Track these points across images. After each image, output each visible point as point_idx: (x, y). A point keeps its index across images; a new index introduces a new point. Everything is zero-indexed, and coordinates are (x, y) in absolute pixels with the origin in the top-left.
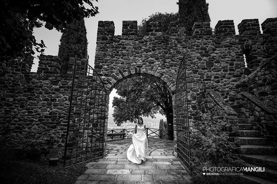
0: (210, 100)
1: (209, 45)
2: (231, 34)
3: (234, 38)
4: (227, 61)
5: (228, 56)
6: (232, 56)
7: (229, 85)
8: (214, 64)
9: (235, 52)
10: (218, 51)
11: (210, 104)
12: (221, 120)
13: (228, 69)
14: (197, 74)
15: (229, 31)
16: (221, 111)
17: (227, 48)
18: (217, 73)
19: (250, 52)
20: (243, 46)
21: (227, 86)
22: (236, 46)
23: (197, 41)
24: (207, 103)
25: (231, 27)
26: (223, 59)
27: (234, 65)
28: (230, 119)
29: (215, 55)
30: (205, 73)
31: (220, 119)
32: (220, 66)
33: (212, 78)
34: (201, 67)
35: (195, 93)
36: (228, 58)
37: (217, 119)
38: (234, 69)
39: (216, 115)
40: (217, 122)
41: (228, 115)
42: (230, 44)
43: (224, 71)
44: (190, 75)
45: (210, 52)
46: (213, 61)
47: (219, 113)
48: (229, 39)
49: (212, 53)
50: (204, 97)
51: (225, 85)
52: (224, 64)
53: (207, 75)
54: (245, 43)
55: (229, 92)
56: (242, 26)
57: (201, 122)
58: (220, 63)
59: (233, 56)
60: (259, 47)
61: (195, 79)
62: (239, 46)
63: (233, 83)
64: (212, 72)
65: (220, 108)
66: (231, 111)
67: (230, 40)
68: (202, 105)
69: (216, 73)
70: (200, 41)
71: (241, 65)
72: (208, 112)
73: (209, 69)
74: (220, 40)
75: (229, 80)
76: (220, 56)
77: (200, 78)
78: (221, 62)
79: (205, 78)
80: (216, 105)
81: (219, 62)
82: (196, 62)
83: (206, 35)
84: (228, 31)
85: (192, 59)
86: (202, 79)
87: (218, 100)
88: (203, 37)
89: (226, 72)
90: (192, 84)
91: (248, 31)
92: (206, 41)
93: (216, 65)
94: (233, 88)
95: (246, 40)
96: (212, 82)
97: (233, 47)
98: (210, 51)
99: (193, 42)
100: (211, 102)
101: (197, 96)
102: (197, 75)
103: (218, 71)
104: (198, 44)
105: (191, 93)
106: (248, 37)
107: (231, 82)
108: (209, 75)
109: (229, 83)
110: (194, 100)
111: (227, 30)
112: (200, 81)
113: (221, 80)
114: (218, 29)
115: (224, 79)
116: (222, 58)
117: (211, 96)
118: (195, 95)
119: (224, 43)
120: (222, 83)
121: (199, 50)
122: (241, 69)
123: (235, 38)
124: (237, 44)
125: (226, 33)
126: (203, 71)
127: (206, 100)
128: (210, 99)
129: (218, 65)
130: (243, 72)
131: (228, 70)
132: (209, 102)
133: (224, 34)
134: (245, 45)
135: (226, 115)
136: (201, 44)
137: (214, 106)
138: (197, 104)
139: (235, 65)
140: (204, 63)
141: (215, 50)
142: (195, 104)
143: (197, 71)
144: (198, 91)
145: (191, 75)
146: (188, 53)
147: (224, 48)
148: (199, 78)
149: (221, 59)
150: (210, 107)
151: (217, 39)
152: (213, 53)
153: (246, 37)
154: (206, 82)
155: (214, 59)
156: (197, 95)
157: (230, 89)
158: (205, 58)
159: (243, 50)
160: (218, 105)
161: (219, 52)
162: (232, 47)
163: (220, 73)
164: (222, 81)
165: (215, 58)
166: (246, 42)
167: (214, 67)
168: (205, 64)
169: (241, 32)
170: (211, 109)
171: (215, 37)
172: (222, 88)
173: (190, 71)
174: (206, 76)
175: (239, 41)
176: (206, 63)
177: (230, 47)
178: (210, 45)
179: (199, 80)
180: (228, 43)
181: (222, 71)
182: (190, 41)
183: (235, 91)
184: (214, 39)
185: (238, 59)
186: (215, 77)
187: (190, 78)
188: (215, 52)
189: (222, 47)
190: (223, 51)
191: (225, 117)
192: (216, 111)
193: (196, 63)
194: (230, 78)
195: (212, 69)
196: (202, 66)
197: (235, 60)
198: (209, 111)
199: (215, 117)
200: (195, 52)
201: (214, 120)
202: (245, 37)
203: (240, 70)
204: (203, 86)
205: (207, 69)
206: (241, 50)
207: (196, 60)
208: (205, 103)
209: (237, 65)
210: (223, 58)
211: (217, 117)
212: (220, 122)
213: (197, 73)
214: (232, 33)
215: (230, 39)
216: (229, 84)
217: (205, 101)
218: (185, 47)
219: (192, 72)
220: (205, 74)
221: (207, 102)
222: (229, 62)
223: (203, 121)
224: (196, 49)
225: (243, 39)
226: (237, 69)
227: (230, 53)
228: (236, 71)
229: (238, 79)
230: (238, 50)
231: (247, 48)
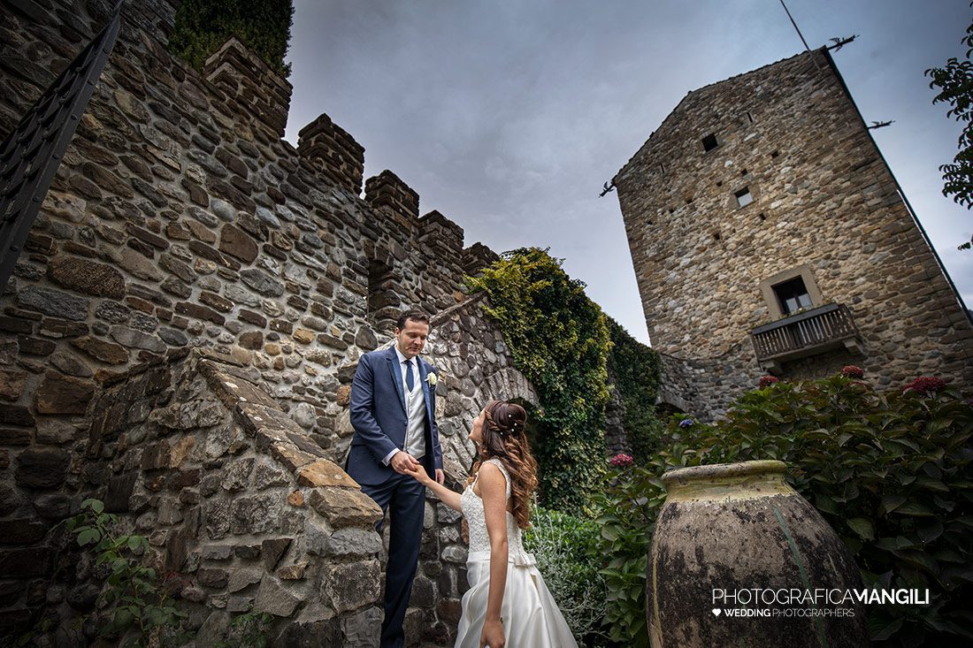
1: (262, 165)
2: (349, 184)
3: (353, 202)
4: (314, 268)
5: (321, 252)
6: (333, 260)
7: (296, 372)
8: (261, 254)
9: (346, 253)
10: (289, 212)
13: (311, 303)
14: (152, 257)
15: (344, 171)
17: (324, 224)
18: (262, 299)
19: (384, 277)
20: (373, 247)
21: (288, 373)
22: (352, 231)
23: (211, 109)
25: (354, 165)
26: (299, 254)
27: (332, 296)
29: (276, 221)
30: (202, 273)
32: (283, 276)
33: (227, 311)
34: (193, 235)
35: (94, 369)
36: (320, 258)
38: (330, 310)
42: (340, 215)
43: (291, 302)
44: (99, 242)
45: (254, 195)
46: (257, 236)
48: (338, 197)
49: (264, 205)
51: (278, 367)
52: (299, 275)
53: (209, 289)
54: (379, 241)
55: (290, 404)
56: (381, 186)
57: (69, 588)
58: (285, 265)
59: (336, 263)
60: (409, 274)
61: (129, 281)
62: (363, 239)
63: (314, 366)
64: (239, 285)
67: (342, 202)
69: (255, 296)
70: (230, 123)
71: (354, 307)
73: (229, 264)
74: (309, 179)
75: (300, 348)
76: (292, 237)
77: (166, 290)
78: (288, 261)
79: (194, 300)
81: (281, 259)
82: (169, 196)
83: (262, 119)
84: (341, 167)
85: (155, 174)
86: (174, 301)
88: (248, 118)
89: (298, 313)
90: (96, 303)
91: (393, 211)
92: (257, 143)
93: (269, 262)
94: (311, 391)
95: (384, 234)
96: (224, 334)
97: (345, 233)
98: (256, 191)
99: (192, 104)
101: (98, 394)
102: (151, 265)
103: (267, 294)
104: (215, 127)
105: (61, 362)
106: (390, 228)
107: (309, 360)
108: (221, 295)
109: (301, 362)
110: (65, 416)
111: (342, 163)
112: (156, 307)
113: (269, 338)
114: (313, 140)
115: (284, 341)
116: (298, 248)
118: (88, 382)
119: (317, 196)
120: (271, 355)
121: (210, 153)
122: (352, 324)
123: (357, 207)
124: (356, 228)
125: (335, 169)
126: (193, 258)
129: (274, 266)
130: (355, 335)
131: (309, 308)
133: (328, 168)
134: (377, 245)
136: (228, 139)
138: (79, 450)
139: (334, 298)
140: (213, 226)
141: (282, 203)
142: (60, 445)
143: (162, 247)
144: (122, 363)
145: (109, 246)
146: (143, 126)
147: (316, 218)
148: (155, 288)
149: (294, 251)
151: (299, 167)
152: (270, 208)
153: (387, 224)
154: (192, 322)
155: (266, 233)
156: (106, 386)
157: (295, 390)
158: (224, 205)
159: (369, 258)
161: (294, 217)
162: (341, 227)
163: (273, 303)
164: (274, 344)
165: (271, 230)
166: (383, 238)
167: (253, 267)
168: (217, 233)
171: (297, 156)
172: (264, 377)
173: (116, 226)
174: (200, 291)
175: (365, 224)
176: (223, 232)
177: (335, 224)
178: (266, 168)
179: (155, 300)
180: (333, 210)
181: (283, 301)
182: (174, 84)
183: (316, 404)
184: (289, 161)
185: (350, 282)
186: (246, 317)
187: (96, 261)
188: (281, 208)
189: (310, 208)
190: (307, 223)
193: (171, 201)
194: (307, 342)
195: (245, 274)
196: (197, 233)
197: (338, 281)
200: (184, 147)
202: (382, 222)
203: (347, 324)
204: (168, 341)
205: (219, 261)
206: (362, 254)
207: (175, 188)
209: (343, 300)
210: (300, 251)
213: (157, 255)
214: (353, 185)
215: (342, 197)
216: (296, 366)
218: (133, 87)
219: (120, 236)
220: (202, 280)
222: (319, 275)
224: (193, 141)
225: (375, 224)
226: (340, 317)
227: (331, 247)
228: (335, 321)
229: (334, 355)
230: (355, 249)
231: (382, 259)
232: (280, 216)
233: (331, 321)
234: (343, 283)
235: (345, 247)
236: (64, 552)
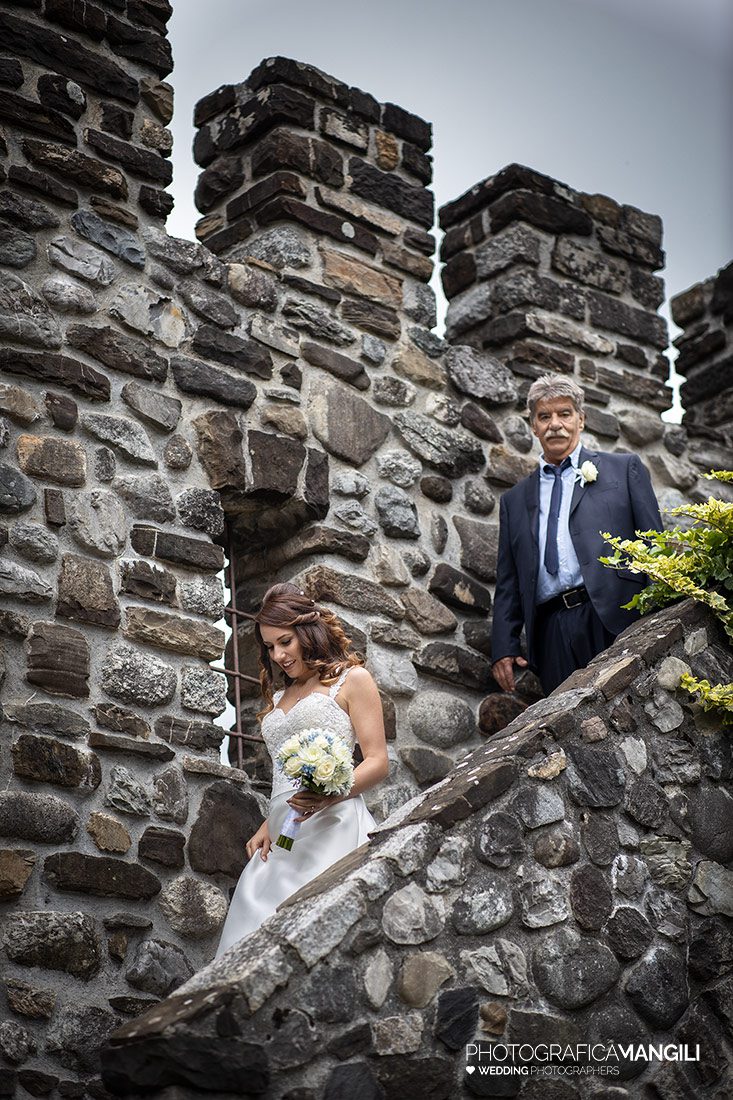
2: (118, 193)
3: (138, 268)
6: (80, 544)
9: (129, 497)
15: (93, 142)
20: (237, 437)
22: (146, 397)
27: (84, 693)
38: (84, 749)
42: (90, 342)
48: (77, 266)
54: (260, 401)
59: (92, 551)
60: (399, 516)
62: (194, 413)
67: (95, 285)
71: (174, 713)
84: (80, 130)
91: (311, 242)
95: (279, 364)
97: (116, 412)
106: (305, 329)
111: (78, 112)
122: (170, 788)
123: (159, 283)
124: (159, 379)
130: (186, 832)
131: (7, 762)
134: (251, 422)
139: (97, 697)
153: (287, 314)
159: (223, 492)
162: (98, 393)
166: (276, 385)
169: (223, 211)
175: (198, 348)
177: (76, 391)
180: (60, 327)
185: (151, 617)
197: (105, 621)
202: (268, 308)
203: (151, 790)
206: (197, 481)
209: (130, 698)
214: (134, 188)
215: (93, 261)
222: (30, 621)
225: (240, 332)
226: (124, 771)
227: (68, 493)
228: (107, 791)
229: (111, 928)
230: (162, 472)
231: (276, 481)
233: (88, 795)
234: (125, 626)
235: (124, 475)
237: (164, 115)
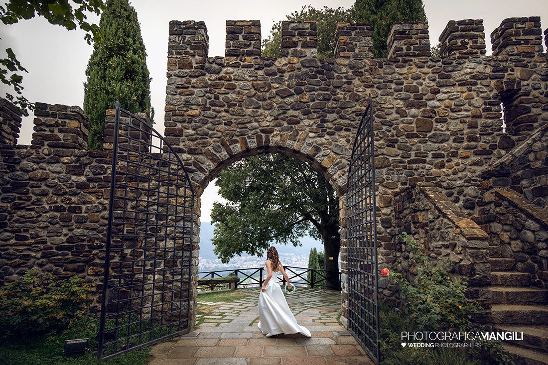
0: (426, 205)
1: (424, 80)
2: (476, 53)
3: (481, 63)
4: (463, 117)
5: (467, 106)
6: (475, 107)
7: (464, 173)
8: (435, 124)
9: (482, 98)
10: (444, 95)
11: (424, 215)
12: (449, 251)
13: (465, 137)
14: (395, 147)
15: (471, 47)
16: (450, 230)
17: (465, 88)
18: (440, 145)
19: (515, 97)
20: (502, 83)
21: (460, 175)
22: (484, 82)
23: (397, 70)
24: (418, 213)
25: (475, 37)
26: (454, 114)
27: (478, 127)
28: (472, 248)
29: (438, 104)
30: (413, 145)
31: (447, 247)
32: (448, 129)
33: (427, 156)
34: (406, 131)
35: (390, 191)
36: (466, 110)
37: (441, 248)
38: (478, 135)
39: (438, 239)
40: (440, 254)
41: (468, 239)
42: (473, 77)
43: (454, 141)
44: (379, 150)
45: (425, 97)
46: (431, 117)
47: (446, 235)
48: (470, 67)
49: (430, 100)
50: (410, 198)
51: (455, 173)
52: (456, 125)
53: (417, 150)
54: (506, 76)
55: (464, 188)
56: (501, 34)
57: (402, 253)
58: (447, 124)
59: (477, 107)
60: (536, 86)
61: (391, 159)
62: (493, 82)
63: (474, 168)
64: (429, 143)
65: (448, 224)
66: (475, 230)
67: (473, 68)
68: (405, 217)
69: (437, 145)
70: (405, 70)
71: (493, 127)
72: (418, 233)
73: (422, 136)
74: (450, 69)
75: (464, 161)
76: (448, 107)
77: (402, 157)
78: (449, 120)
79: (413, 157)
80: (438, 217)
81: (445, 121)
82: (393, 120)
83: (419, 55)
84: (468, 46)
85: (386, 114)
86: (406, 160)
87: (443, 205)
88: (412, 61)
89: (459, 144)
90: (384, 170)
91: (515, 47)
92: (419, 70)
93: (439, 126)
94: (474, 180)
95: (509, 69)
96: (427, 166)
97: (479, 86)
98: (425, 95)
99: (389, 74)
100: (427, 210)
101: (393, 199)
102: (395, 150)
103: (442, 142)
104: (401, 77)
105: (381, 191)
106: (515, 62)
107: (470, 165)
108: (422, 151)
109: (465, 168)
110: (387, 207)
111: (467, 44)
112: (401, 165)
113: (447, 161)
114: (447, 41)
115: (455, 160)
116: (453, 111)
117: (427, 196)
118: (390, 196)
119: (457, 75)
120: (450, 169)
121: (401, 91)
122: (494, 138)
123: (485, 64)
124: (486, 79)
125: (464, 51)
126: (408, 140)
127: (416, 207)
128: (425, 203)
129: (442, 127)
130: (497, 143)
131: (465, 139)
132: (422, 211)
133: (460, 53)
134: (505, 80)
135: (464, 240)
136: (406, 78)
137: (434, 218)
138: (393, 216)
139: (479, 128)
140: (411, 123)
141: (438, 92)
142: (388, 215)
143: (396, 141)
144: (397, 187)
145: (382, 150)
146: (377, 99)
147: (459, 89)
148: (399, 158)
149: (451, 114)
150: (424, 221)
151: (443, 66)
152: (434, 99)
153: (510, 60)
154: (414, 166)
155: (435, 113)
156: (394, 196)
157: (465, 181)
158: (414, 111)
159: (500, 92)
160: (445, 216)
161: (446, 96)
162: (476, 84)
163: (446, 145)
164: (450, 163)
165: (436, 110)
166: (509, 72)
167: (433, 132)
168: (414, 125)
169: (497, 49)
170: (427, 226)
171: (440, 61)
172: (449, 180)
173: (381, 142)
174: (414, 152)
175: (493, 72)
176: (416, 123)
177: (472, 85)
178: (427, 80)
179: (400, 162)
180: (468, 77)
181: (451, 142)
182: (381, 71)
183: (478, 186)
184: (437, 67)
185: (488, 114)
186: (435, 156)
187: (380, 157)
188: (439, 96)
189: (454, 85)
190: (454, 95)
191: (459, 244)
192: (439, 229)
193: (394, 122)
194: (467, 157)
195: (430, 137)
196: (407, 130)
197: (480, 117)
198: (420, 230)
199: (434, 244)
200: (392, 96)
201: (432, 249)
202: (507, 61)
203: (490, 139)
204: (408, 176)
205: (418, 137)
206: (495, 92)
207: (395, 115)
208: (412, 213)
209: (485, 127)
210: (454, 112)
211: (441, 243)
212: (448, 255)
213: (396, 145)
214: (479, 51)
215: (473, 65)
216: (464, 170)
217: (412, 208)
218: (369, 85)
219: (384, 144)
220: (414, 148)
221: (418, 211)
222: (467, 120)
223: (405, 252)
224: (394, 91)
225: (501, 66)
226: (485, 137)
227: (472, 100)
228: (482, 140)
229: (485, 159)
230: (488, 92)
231: (510, 87)
232: (439, 100)
233: (479, 141)
234: (483, 117)
235: (481, 95)
236: (397, 244)
237: (483, 37)
